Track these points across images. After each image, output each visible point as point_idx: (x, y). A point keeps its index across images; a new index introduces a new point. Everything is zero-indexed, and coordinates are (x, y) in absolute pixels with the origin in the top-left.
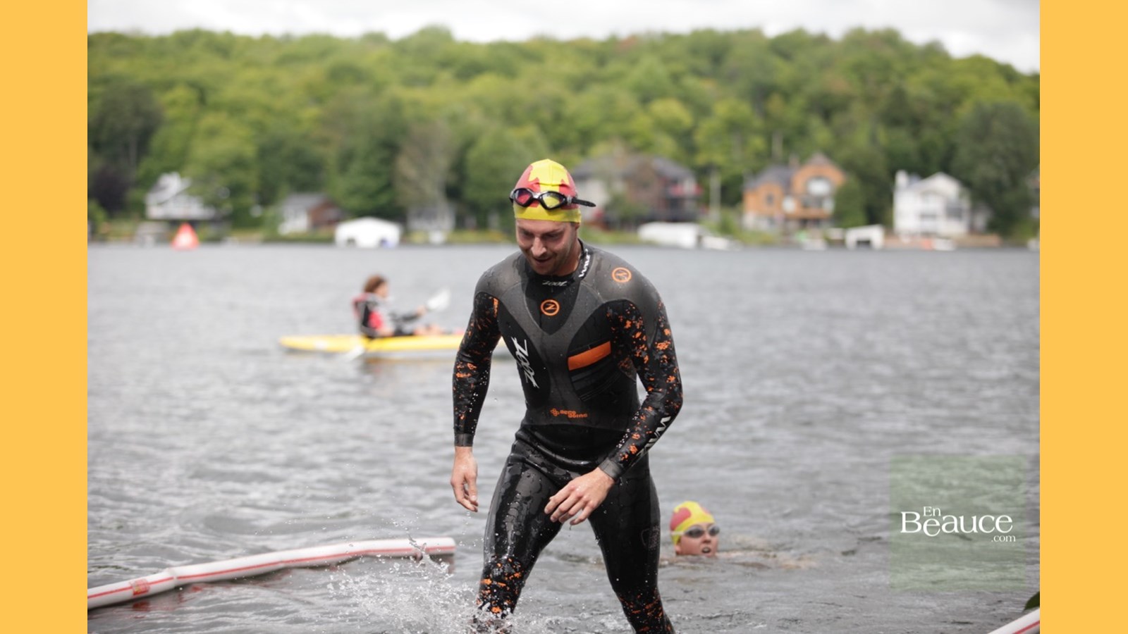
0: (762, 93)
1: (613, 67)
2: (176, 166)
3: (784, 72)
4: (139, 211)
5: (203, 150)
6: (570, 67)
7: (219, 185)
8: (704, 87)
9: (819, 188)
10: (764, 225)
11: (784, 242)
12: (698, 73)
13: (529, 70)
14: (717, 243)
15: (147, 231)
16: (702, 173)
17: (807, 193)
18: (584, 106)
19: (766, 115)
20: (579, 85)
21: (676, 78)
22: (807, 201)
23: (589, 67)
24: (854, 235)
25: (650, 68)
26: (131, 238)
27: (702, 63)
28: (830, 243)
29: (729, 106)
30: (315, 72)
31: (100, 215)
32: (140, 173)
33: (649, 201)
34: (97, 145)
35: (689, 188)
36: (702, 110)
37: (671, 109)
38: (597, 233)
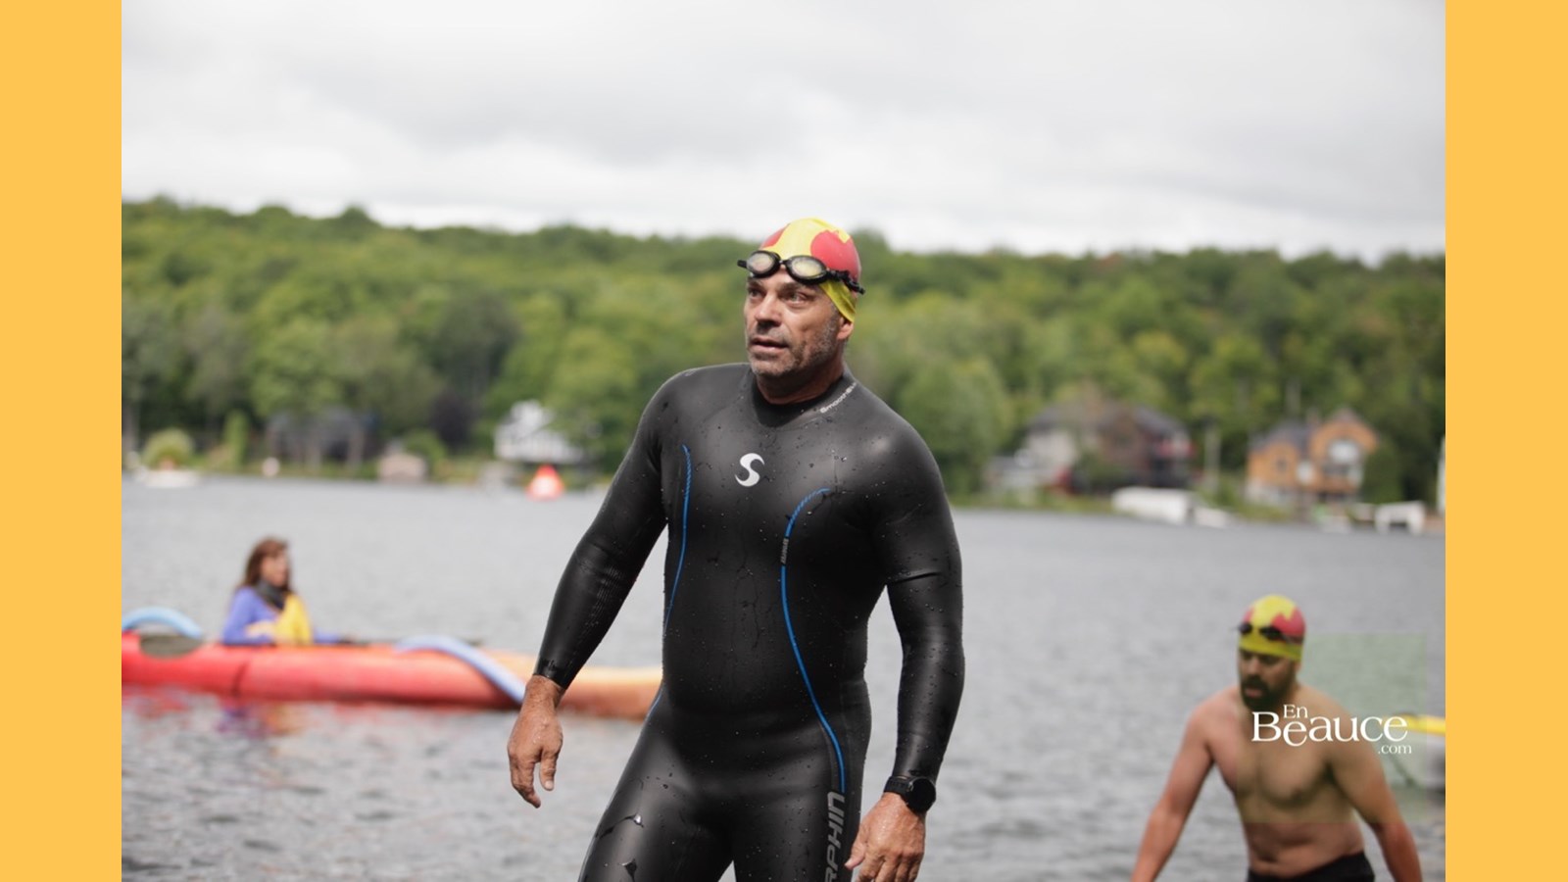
0: (1276, 331)
1: (1090, 290)
2: (536, 392)
3: (1304, 305)
4: (485, 447)
5: (570, 376)
6: (1035, 287)
7: (588, 419)
8: (1204, 320)
9: (1344, 453)
10: (1274, 499)
11: (1299, 517)
12: (1195, 301)
13: (984, 290)
14: (1212, 517)
15: (494, 473)
16: (1196, 428)
17: (1328, 457)
18: (1053, 339)
19: (1281, 357)
20: (1045, 310)
21: (1168, 307)
22: (1328, 468)
23: (1056, 289)
24: (1388, 513)
25: (1138, 293)
26: (473, 481)
27: (1203, 290)
28: (1357, 523)
29: (1232, 344)
30: (712, 283)
31: (438, 451)
32: (486, 400)
33: (1127, 458)
34: (439, 364)
35: (1179, 445)
36: (1200, 348)
37: (1158, 346)
38: (1061, 499)
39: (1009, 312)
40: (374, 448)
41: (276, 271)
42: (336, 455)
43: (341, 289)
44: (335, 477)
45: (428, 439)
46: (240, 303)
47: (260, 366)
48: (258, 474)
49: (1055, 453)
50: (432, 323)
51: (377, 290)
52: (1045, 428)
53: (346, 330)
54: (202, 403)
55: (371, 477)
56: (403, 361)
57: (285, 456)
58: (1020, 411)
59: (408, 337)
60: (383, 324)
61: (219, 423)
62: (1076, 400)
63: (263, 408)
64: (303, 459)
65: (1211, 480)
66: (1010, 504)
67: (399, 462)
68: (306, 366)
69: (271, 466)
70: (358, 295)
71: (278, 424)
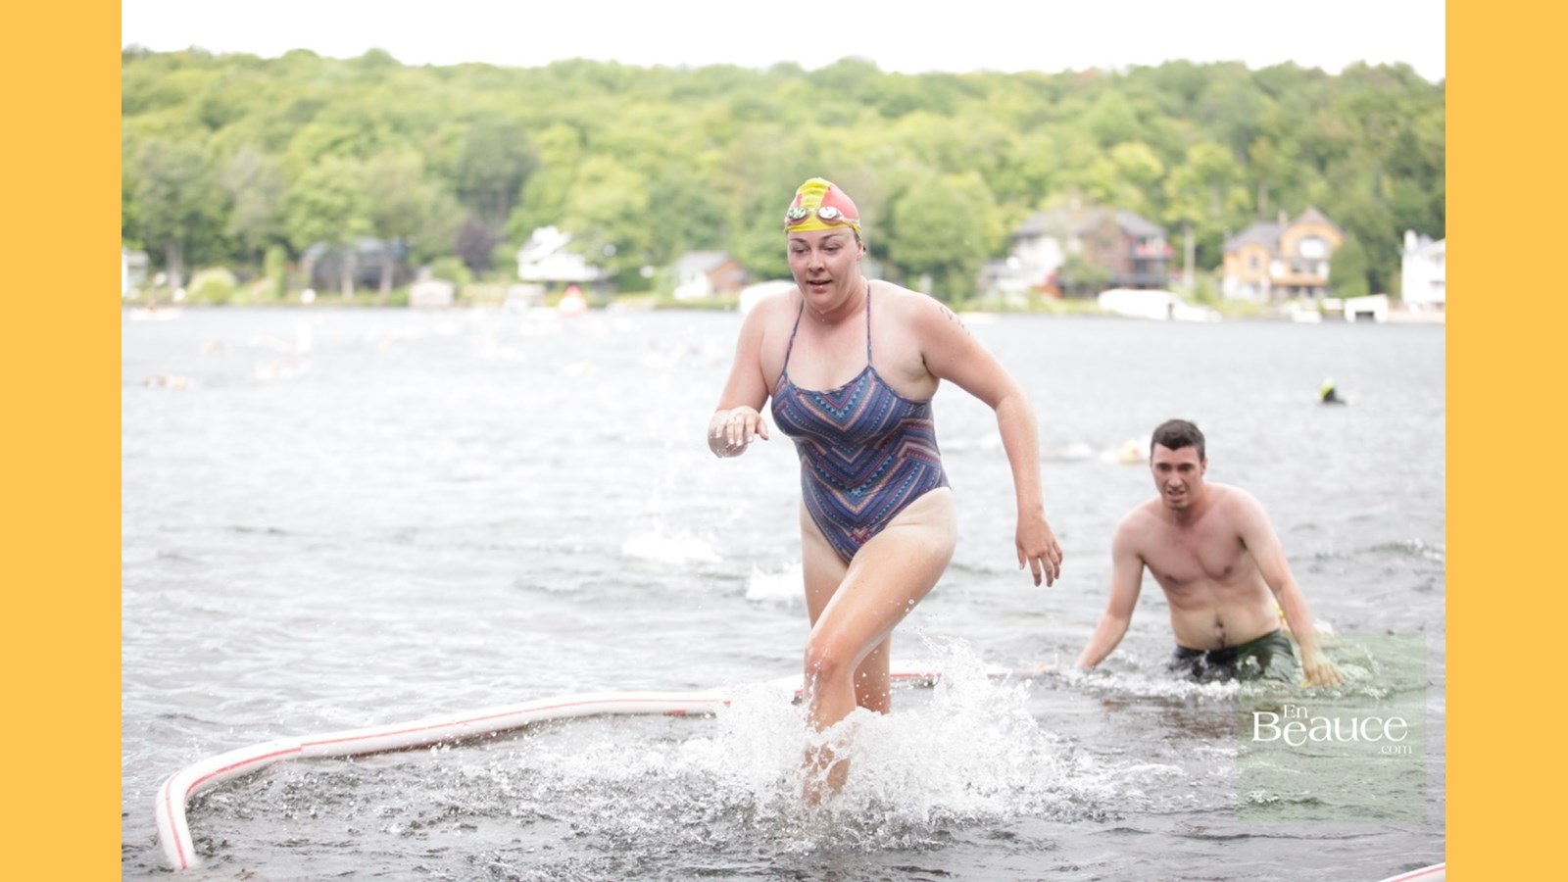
1: (1068, 104)
2: (552, 219)
3: (1269, 112)
4: (510, 271)
6: (1020, 103)
7: (606, 238)
8: (1179, 128)
9: (1313, 250)
10: (1247, 294)
11: (1270, 314)
12: (1169, 112)
13: (971, 107)
14: (1192, 313)
15: (519, 294)
16: (1175, 229)
17: (1298, 255)
18: (1033, 149)
19: (1248, 159)
20: (1029, 124)
21: (1142, 117)
22: (1299, 265)
23: (1040, 103)
24: (1354, 305)
25: (1114, 107)
26: (499, 303)
27: (1174, 100)
28: (1325, 314)
29: (1206, 151)
30: (716, 108)
31: (464, 275)
32: (510, 225)
33: (1112, 262)
34: (462, 194)
35: (1156, 248)
36: (1176, 156)
37: (1137, 154)
38: (1049, 300)
39: (995, 128)
40: (404, 276)
41: (305, 111)
42: (369, 282)
43: (368, 126)
44: (368, 305)
45: (454, 264)
46: (273, 144)
47: (295, 201)
48: (298, 306)
49: (1042, 259)
50: (454, 155)
51: (398, 125)
52: (1032, 237)
53: (374, 165)
54: (241, 237)
55: (404, 304)
56: (428, 193)
57: (320, 284)
58: (1007, 222)
59: (430, 170)
60: (408, 159)
61: (259, 256)
62: (1062, 209)
63: (298, 242)
64: (339, 289)
65: (1189, 279)
66: (1004, 309)
67: (427, 288)
68: (339, 201)
69: (309, 296)
70: (383, 131)
71: (313, 253)
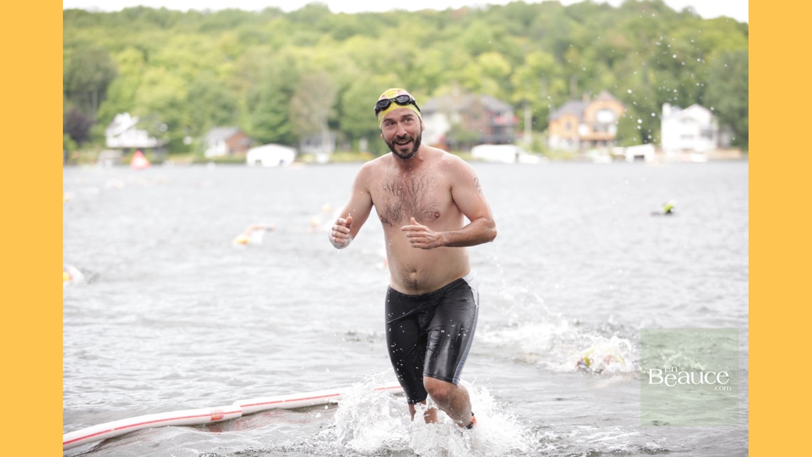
1: (450, 29)
2: (127, 108)
3: (577, 32)
4: (100, 142)
6: (419, 30)
7: (160, 122)
8: (520, 43)
9: (606, 117)
10: (564, 145)
11: (579, 158)
12: (514, 33)
13: (388, 33)
14: (531, 159)
15: (107, 156)
16: (519, 106)
17: (596, 120)
18: (429, 59)
19: (565, 63)
20: (426, 42)
21: (497, 37)
22: (597, 127)
23: (432, 30)
24: (632, 151)
25: (480, 30)
26: (95, 161)
27: (517, 25)
28: (614, 157)
29: (537, 57)
30: (229, 37)
31: (72, 145)
32: (100, 113)
33: (478, 129)
34: (69, 94)
35: (507, 118)
36: (518, 61)
37: (494, 60)
49: (438, 126)
62: (447, 95)
65: (528, 137)
